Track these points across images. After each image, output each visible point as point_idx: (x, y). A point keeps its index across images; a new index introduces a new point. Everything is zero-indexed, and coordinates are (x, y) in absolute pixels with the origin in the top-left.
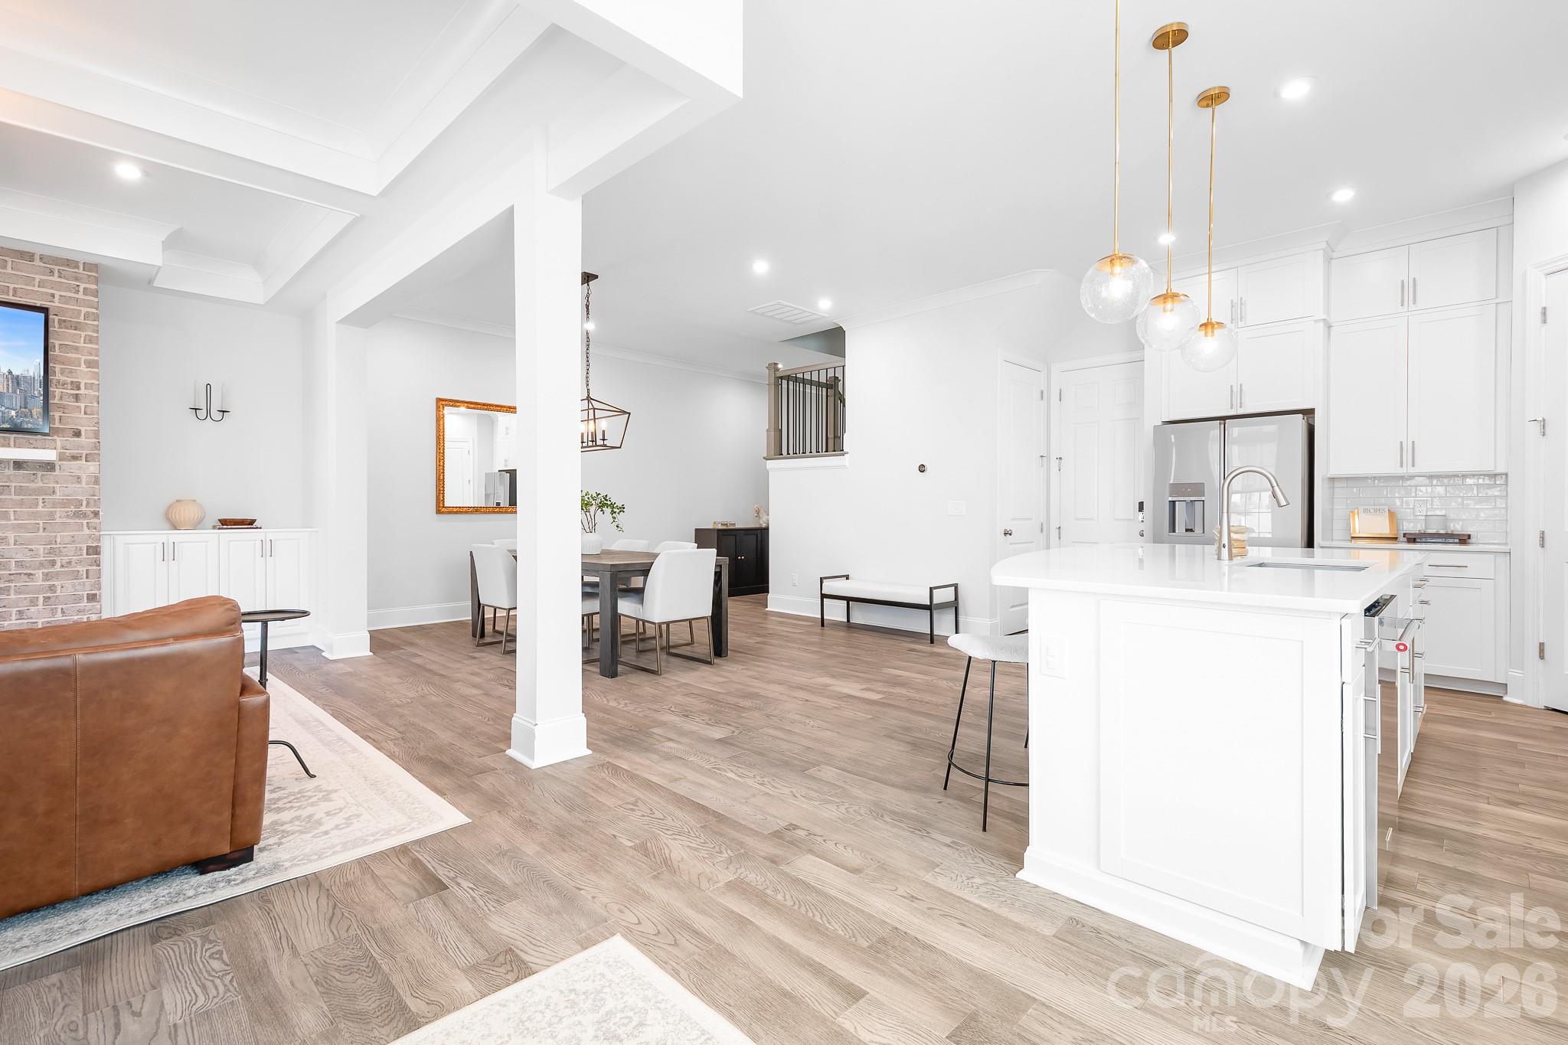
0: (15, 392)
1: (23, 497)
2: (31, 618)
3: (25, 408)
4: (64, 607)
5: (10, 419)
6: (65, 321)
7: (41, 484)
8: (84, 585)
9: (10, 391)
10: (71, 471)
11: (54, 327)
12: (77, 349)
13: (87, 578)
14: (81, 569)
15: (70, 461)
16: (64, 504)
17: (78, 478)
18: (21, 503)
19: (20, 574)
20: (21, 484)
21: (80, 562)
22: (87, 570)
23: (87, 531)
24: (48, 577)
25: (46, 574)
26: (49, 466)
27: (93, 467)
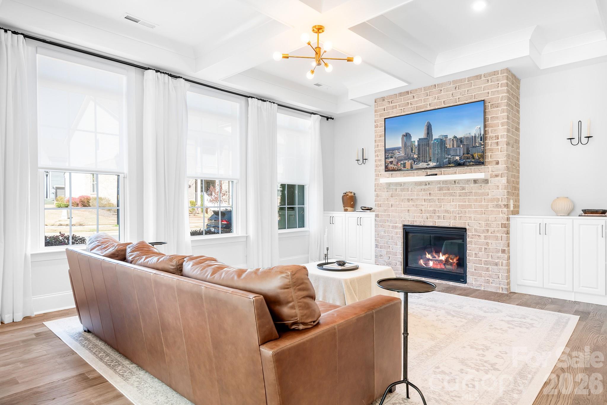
0: (459, 146)
1: (477, 197)
2: (480, 258)
3: (468, 154)
4: (492, 254)
5: (455, 161)
6: (493, 104)
7: (483, 191)
8: (500, 244)
9: (455, 146)
10: (495, 183)
11: (489, 109)
12: (497, 118)
13: (501, 240)
14: (499, 235)
15: (494, 178)
16: (492, 200)
17: (498, 186)
18: (476, 201)
19: (476, 235)
20: (476, 191)
21: (498, 231)
22: (501, 236)
23: (501, 215)
24: (486, 238)
25: (485, 237)
26: (486, 181)
27: (504, 180)
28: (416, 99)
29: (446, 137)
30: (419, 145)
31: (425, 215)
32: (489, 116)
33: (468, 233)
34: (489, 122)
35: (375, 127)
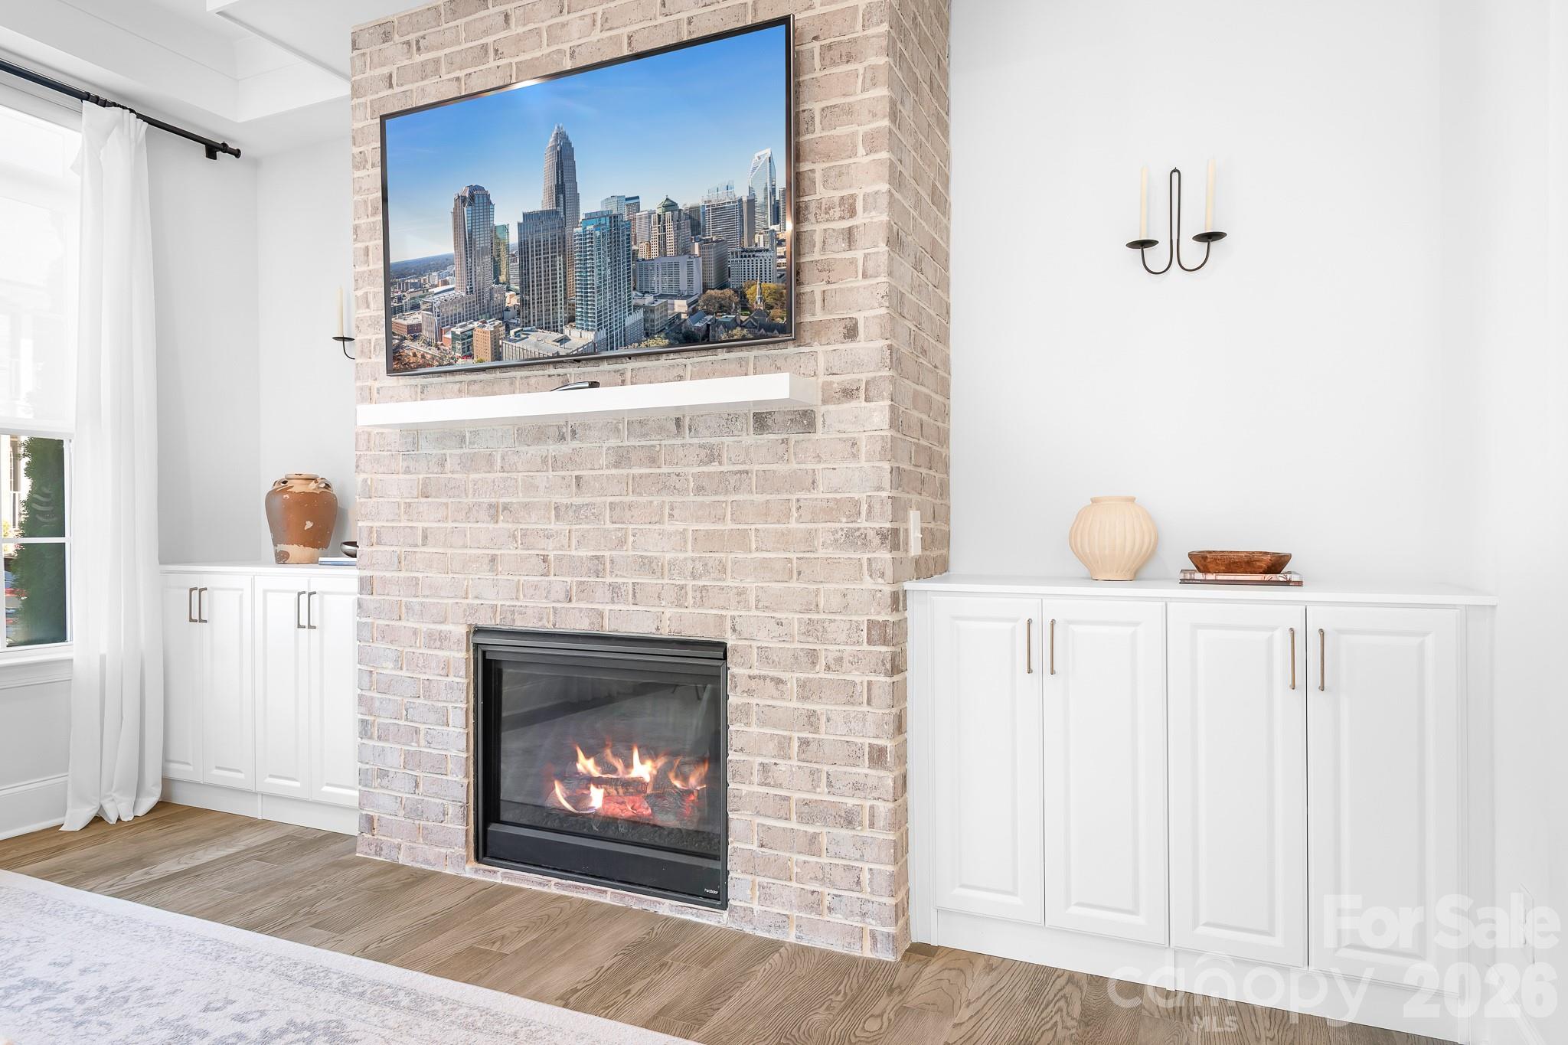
0: (686, 251)
1: (769, 497)
2: (780, 786)
3: (722, 287)
4: (832, 769)
5: (671, 323)
6: (830, 47)
7: (795, 466)
8: (864, 720)
9: (671, 250)
10: (842, 427)
11: (814, 72)
12: (848, 111)
13: (869, 703)
14: (858, 680)
15: (839, 402)
16: (831, 510)
17: (854, 444)
18: (765, 512)
19: (764, 678)
20: (765, 467)
21: (856, 661)
22: (869, 683)
23: (868, 583)
24: (806, 691)
25: (803, 685)
26: (805, 420)
27: (876, 415)
28: (516, 29)
29: (633, 202)
30: (523, 244)
31: (559, 582)
32: (813, 105)
33: (736, 669)
34: (814, 135)
35: (356, 167)
